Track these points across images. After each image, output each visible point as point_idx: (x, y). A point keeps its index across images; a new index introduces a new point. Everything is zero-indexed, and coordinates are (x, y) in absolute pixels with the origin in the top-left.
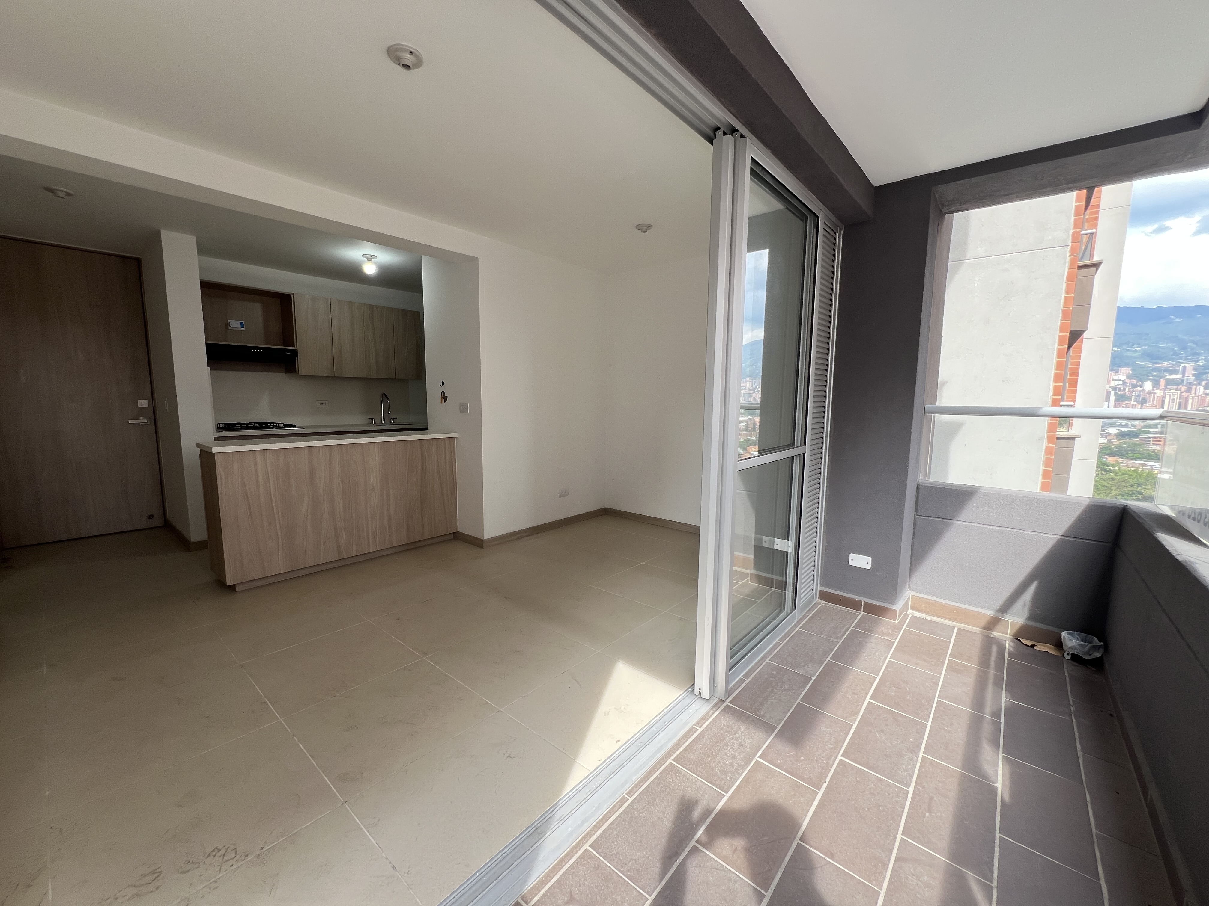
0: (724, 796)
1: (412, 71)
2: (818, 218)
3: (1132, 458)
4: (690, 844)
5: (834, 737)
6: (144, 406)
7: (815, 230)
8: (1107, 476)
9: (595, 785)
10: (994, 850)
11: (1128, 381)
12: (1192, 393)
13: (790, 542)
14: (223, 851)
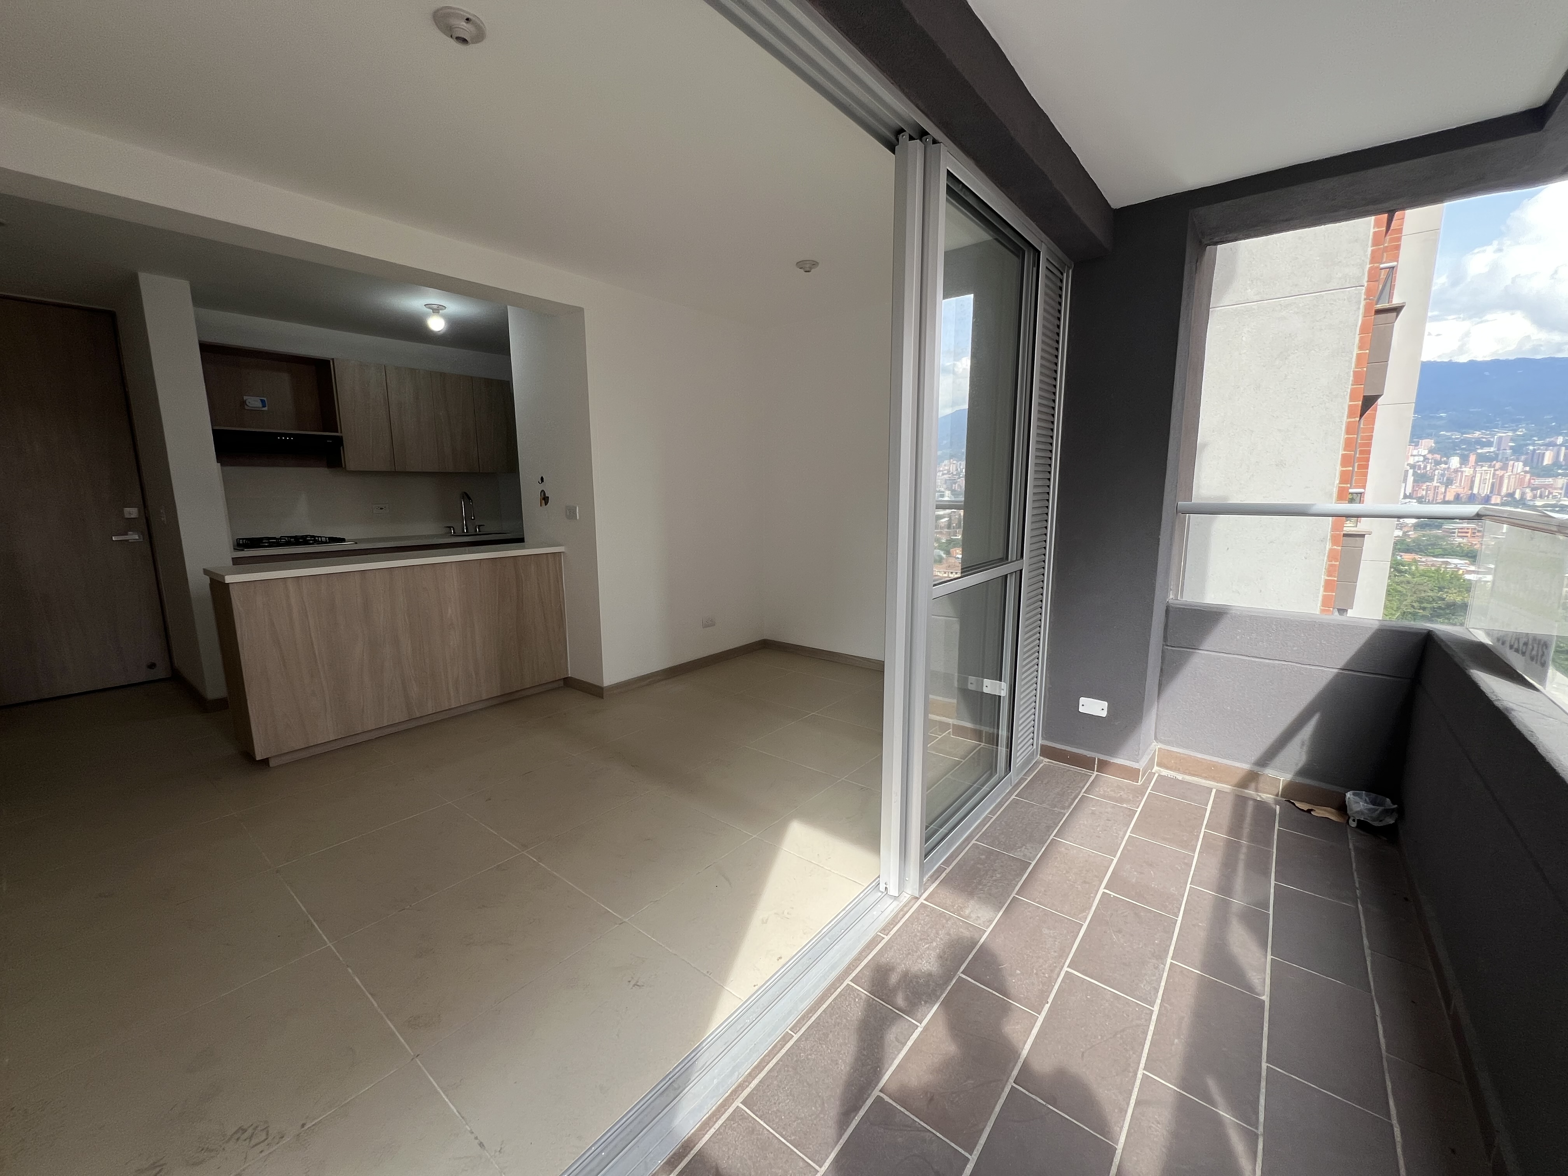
0: (918, 1026)
1: (472, 48)
2: (1039, 252)
3: (1432, 554)
4: (872, 1094)
5: (1059, 942)
6: (132, 516)
7: (1035, 269)
8: (1402, 578)
9: (749, 1019)
10: (1260, 1085)
11: (1430, 456)
12: (1508, 471)
13: (1003, 683)
14: (250, 1131)
